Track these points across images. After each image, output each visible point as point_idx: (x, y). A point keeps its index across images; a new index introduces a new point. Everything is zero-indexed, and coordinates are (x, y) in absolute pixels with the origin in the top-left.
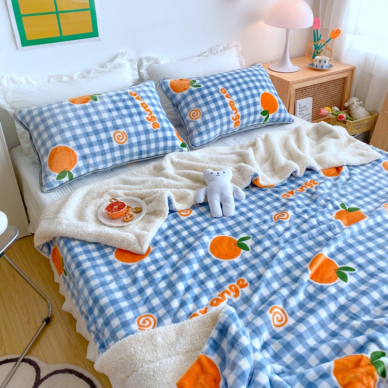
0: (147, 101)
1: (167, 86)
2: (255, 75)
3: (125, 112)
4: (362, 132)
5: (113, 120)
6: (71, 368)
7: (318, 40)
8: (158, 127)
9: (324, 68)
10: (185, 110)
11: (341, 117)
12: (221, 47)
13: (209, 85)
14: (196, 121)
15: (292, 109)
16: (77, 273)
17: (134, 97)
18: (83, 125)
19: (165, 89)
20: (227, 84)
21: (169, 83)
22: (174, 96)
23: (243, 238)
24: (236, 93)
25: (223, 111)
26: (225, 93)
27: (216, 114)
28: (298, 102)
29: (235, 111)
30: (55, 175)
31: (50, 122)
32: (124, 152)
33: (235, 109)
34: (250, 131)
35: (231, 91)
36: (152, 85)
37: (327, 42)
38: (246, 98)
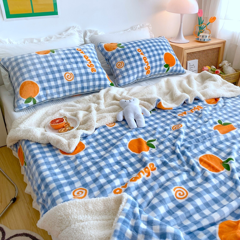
0: (88, 55)
1: (102, 47)
2: (160, 42)
3: (72, 60)
5: (64, 65)
6: (28, 233)
7: (201, 23)
8: (95, 71)
9: (206, 41)
10: (114, 63)
11: (217, 72)
12: (139, 26)
13: (129, 46)
14: (121, 70)
16: (32, 162)
17: (80, 52)
18: (44, 68)
19: (101, 49)
20: (142, 47)
21: (103, 46)
22: (106, 53)
23: (150, 140)
24: (148, 52)
25: (139, 63)
26: (140, 52)
27: (134, 65)
28: (189, 62)
29: (147, 64)
30: (23, 100)
31: (22, 65)
32: (71, 87)
33: (147, 62)
34: (157, 78)
35: (144, 50)
36: (92, 46)
37: (207, 25)
38: (154, 56)
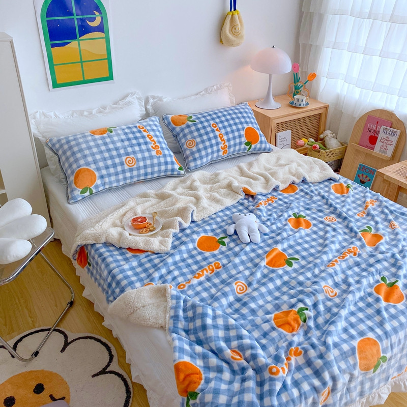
0: (152, 133)
1: (169, 120)
2: (241, 113)
3: (134, 142)
4: (334, 159)
5: (125, 148)
6: (92, 336)
7: (298, 81)
8: (161, 154)
9: (302, 106)
10: (183, 140)
11: (315, 147)
13: (202, 120)
14: (192, 150)
15: (273, 140)
17: (142, 130)
18: (101, 152)
19: (167, 123)
20: (218, 120)
21: (170, 118)
22: (174, 129)
23: (222, 237)
24: (225, 127)
25: (214, 142)
26: (215, 127)
27: (207, 144)
28: (279, 134)
29: (223, 142)
30: (79, 191)
31: (76, 149)
32: (133, 174)
33: (223, 140)
34: (237, 158)
35: (220, 125)
36: (155, 120)
37: (305, 84)
38: (233, 132)
